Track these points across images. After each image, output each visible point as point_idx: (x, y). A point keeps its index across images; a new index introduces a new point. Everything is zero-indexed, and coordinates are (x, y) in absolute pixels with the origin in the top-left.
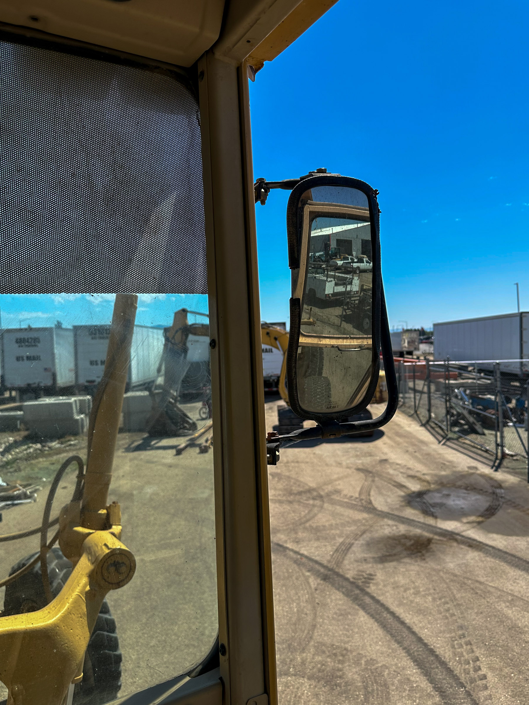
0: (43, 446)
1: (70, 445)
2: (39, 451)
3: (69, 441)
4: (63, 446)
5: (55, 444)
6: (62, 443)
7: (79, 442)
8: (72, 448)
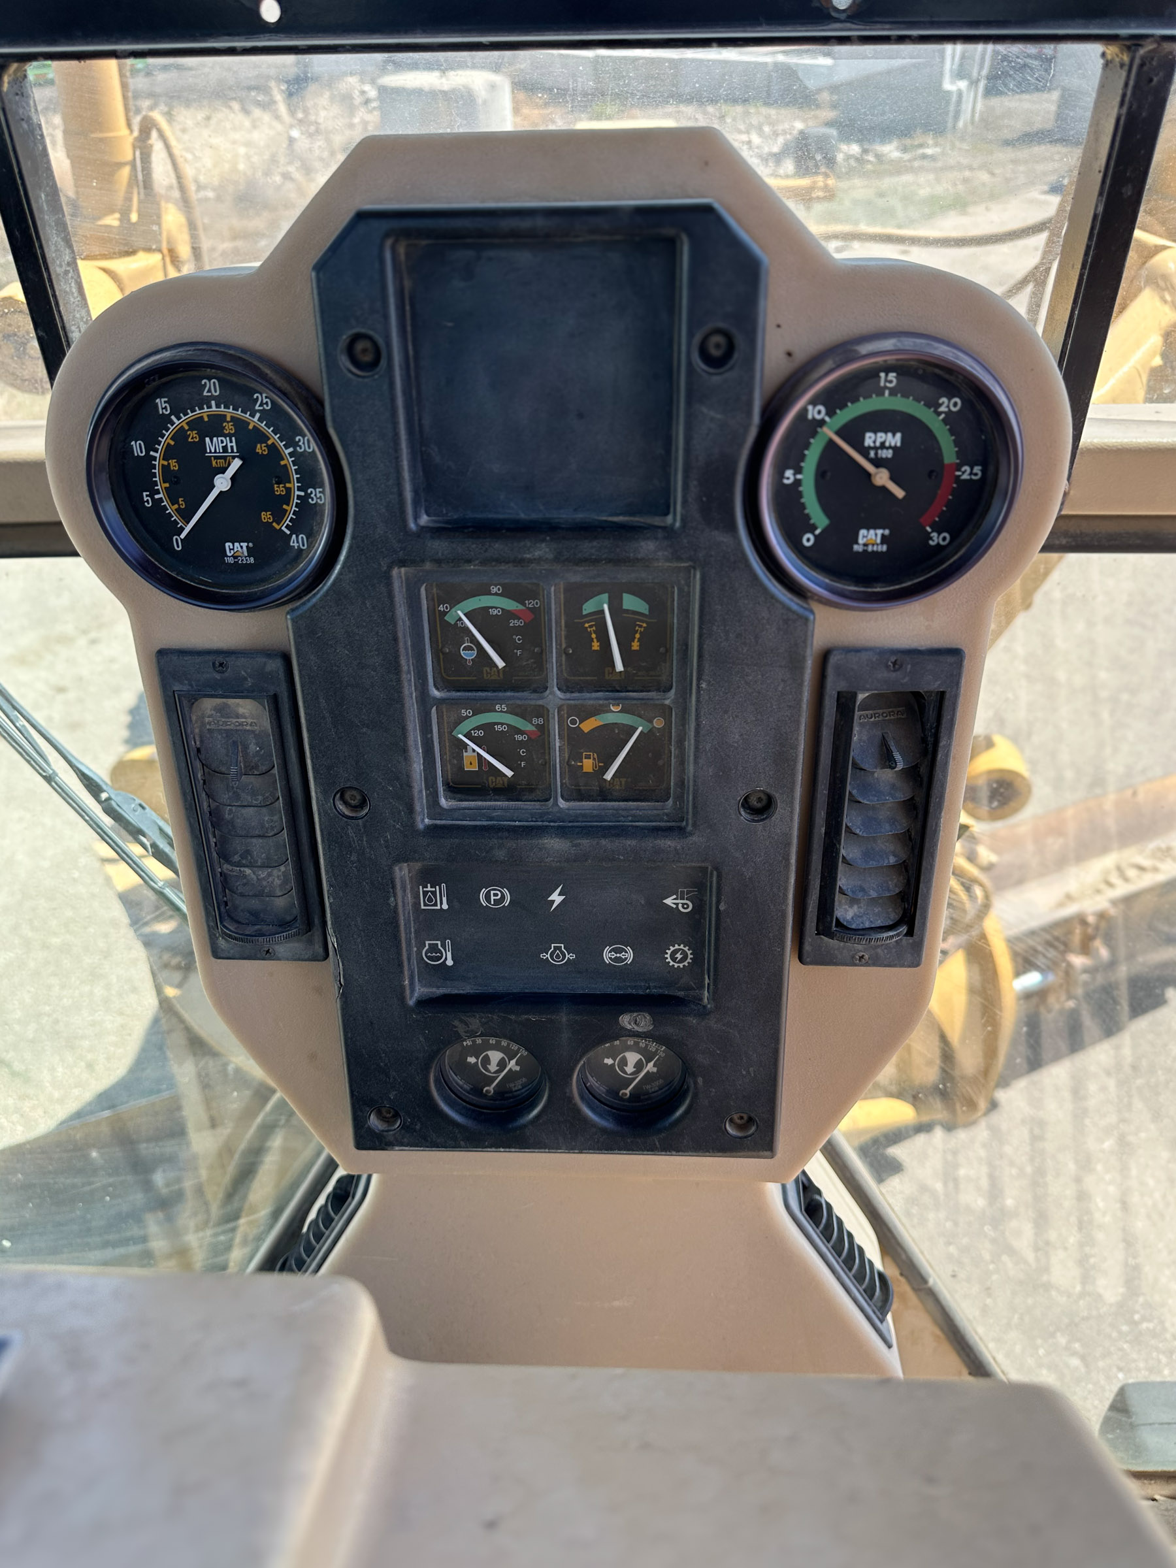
0: (865, 151)
1: (924, 157)
2: (853, 163)
3: (921, 146)
4: (906, 156)
5: (890, 150)
6: (905, 150)
7: (943, 154)
8: (925, 163)
